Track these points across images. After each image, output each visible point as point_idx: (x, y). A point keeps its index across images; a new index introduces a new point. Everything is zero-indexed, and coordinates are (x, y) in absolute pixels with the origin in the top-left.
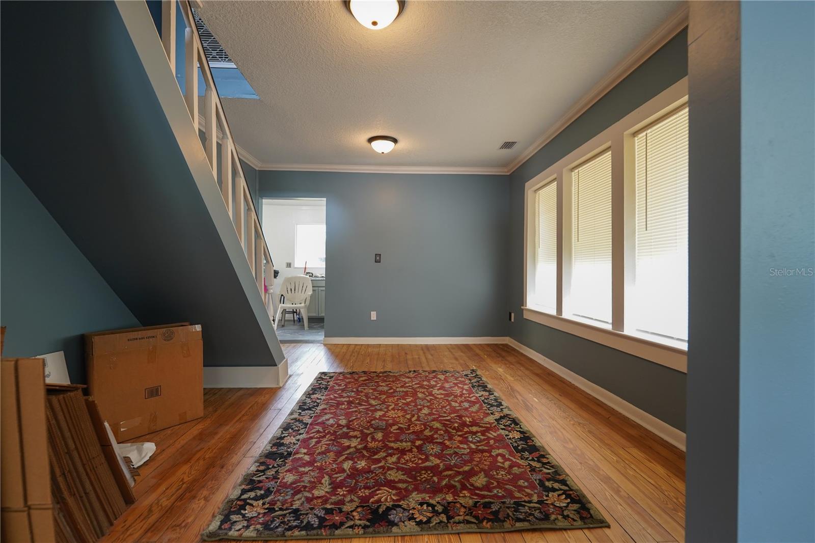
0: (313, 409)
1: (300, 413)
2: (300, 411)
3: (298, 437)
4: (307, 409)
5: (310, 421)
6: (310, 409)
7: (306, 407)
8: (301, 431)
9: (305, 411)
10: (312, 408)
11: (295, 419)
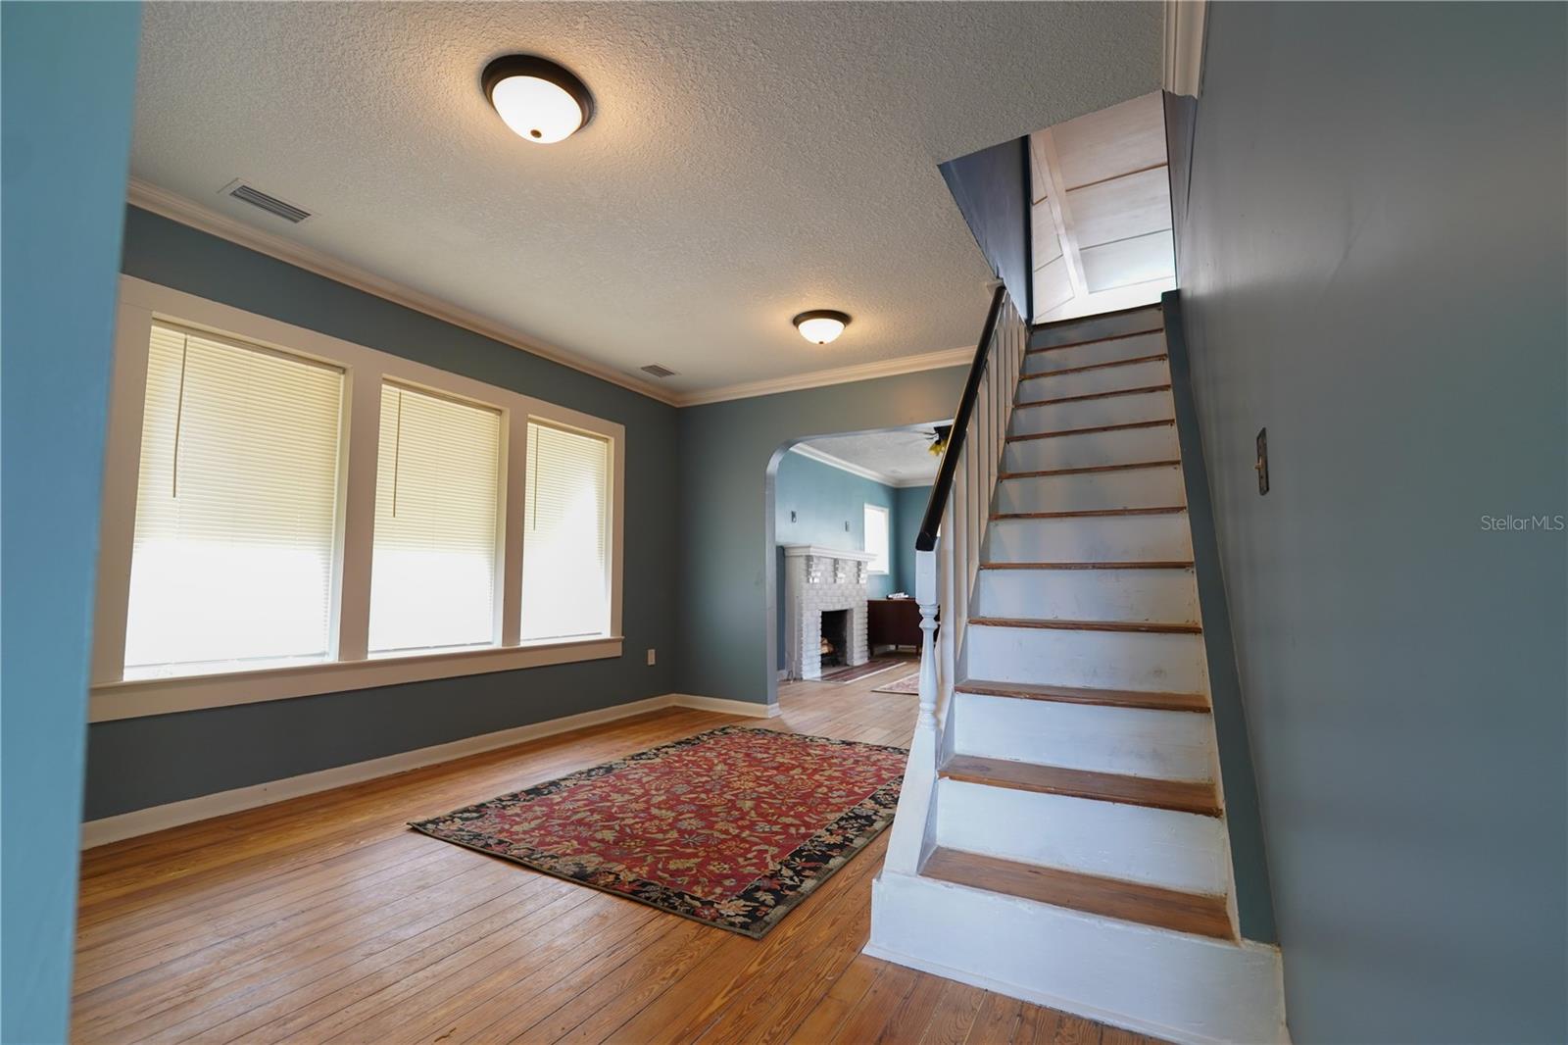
0: (852, 814)
1: (875, 814)
2: (874, 817)
3: (889, 788)
4: (861, 817)
5: (866, 800)
6: (857, 817)
7: (863, 821)
8: (882, 792)
9: (867, 816)
10: (851, 818)
11: (885, 807)
